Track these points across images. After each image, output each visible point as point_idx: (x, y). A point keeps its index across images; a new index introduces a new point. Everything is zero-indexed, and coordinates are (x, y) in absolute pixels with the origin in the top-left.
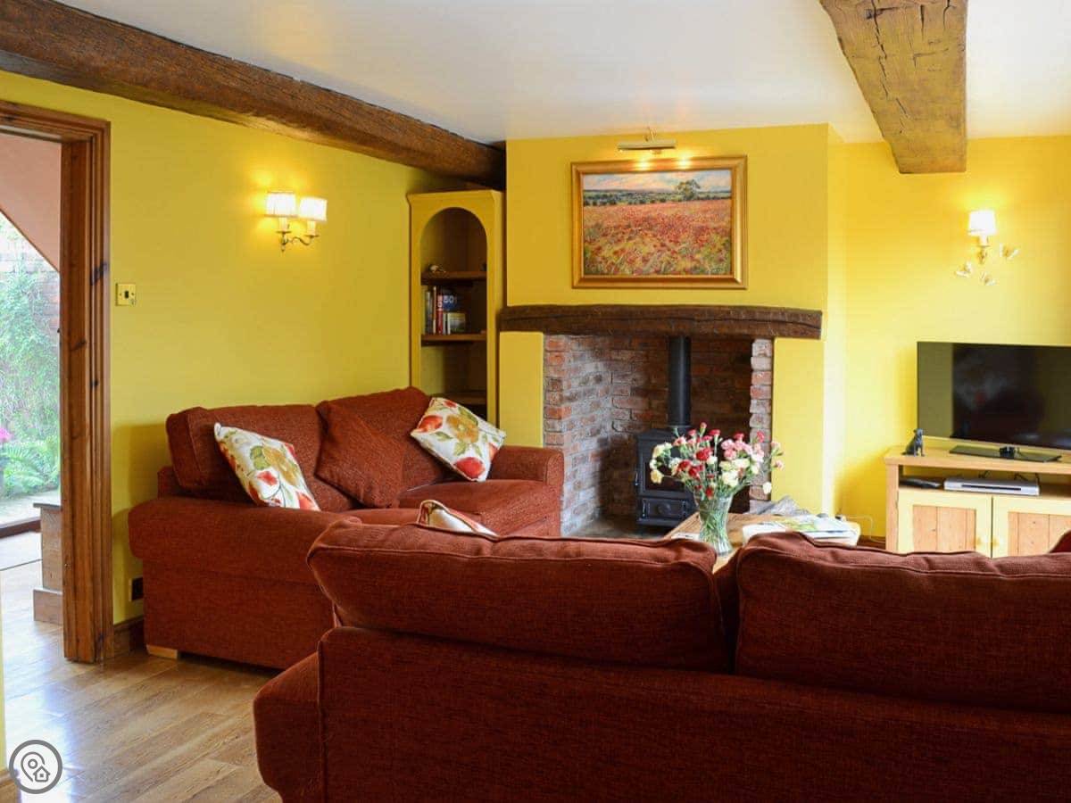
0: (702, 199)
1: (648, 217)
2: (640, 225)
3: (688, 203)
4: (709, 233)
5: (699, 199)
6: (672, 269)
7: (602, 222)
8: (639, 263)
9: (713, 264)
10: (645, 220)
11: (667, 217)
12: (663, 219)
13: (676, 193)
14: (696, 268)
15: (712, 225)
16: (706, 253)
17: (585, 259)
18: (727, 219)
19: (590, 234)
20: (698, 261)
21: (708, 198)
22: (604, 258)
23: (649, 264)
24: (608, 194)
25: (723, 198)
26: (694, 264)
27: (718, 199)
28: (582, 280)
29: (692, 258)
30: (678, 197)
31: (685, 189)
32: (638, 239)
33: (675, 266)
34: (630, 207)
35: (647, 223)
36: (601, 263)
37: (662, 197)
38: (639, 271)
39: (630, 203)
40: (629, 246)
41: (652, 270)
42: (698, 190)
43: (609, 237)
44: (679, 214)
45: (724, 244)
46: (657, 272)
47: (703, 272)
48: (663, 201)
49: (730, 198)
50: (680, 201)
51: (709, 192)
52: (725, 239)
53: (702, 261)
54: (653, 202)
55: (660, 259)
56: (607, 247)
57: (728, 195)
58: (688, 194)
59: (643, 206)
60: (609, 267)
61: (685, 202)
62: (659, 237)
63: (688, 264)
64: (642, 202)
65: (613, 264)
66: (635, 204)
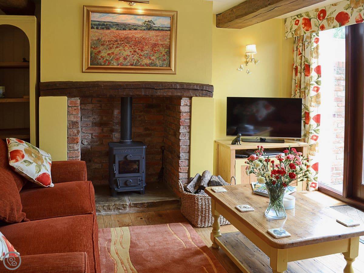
0: (156, 30)
1: (127, 37)
2: (123, 41)
3: (149, 31)
4: (158, 47)
5: (154, 30)
6: (139, 64)
7: (102, 38)
8: (121, 60)
9: (160, 61)
10: (126, 38)
11: (137, 38)
12: (135, 39)
13: (143, 26)
14: (152, 63)
15: (160, 43)
16: (157, 56)
17: (91, 57)
18: (168, 40)
19: (94, 44)
20: (153, 60)
21: (158, 30)
22: (102, 57)
23: (127, 61)
24: (105, 24)
25: (166, 30)
26: (151, 61)
27: (164, 30)
28: (89, 68)
29: (150, 58)
30: (143, 28)
31: (147, 24)
32: (121, 48)
33: (141, 62)
34: (117, 31)
35: (127, 40)
36: (100, 59)
37: (135, 28)
38: (121, 64)
39: (118, 29)
40: (116, 51)
41: (129, 64)
42: (154, 26)
43: (105, 46)
44: (144, 36)
45: (166, 53)
46: (132, 65)
47: (155, 65)
48: (135, 29)
49: (170, 30)
50: (144, 30)
51: (159, 27)
52: (166, 50)
53: (155, 60)
54: (130, 29)
55: (133, 59)
56: (104, 51)
57: (169, 29)
58: (149, 27)
59: (124, 31)
60: (105, 62)
61: (147, 31)
62: (133, 47)
63: (148, 61)
64: (124, 29)
65: (107, 60)
66: (120, 30)
